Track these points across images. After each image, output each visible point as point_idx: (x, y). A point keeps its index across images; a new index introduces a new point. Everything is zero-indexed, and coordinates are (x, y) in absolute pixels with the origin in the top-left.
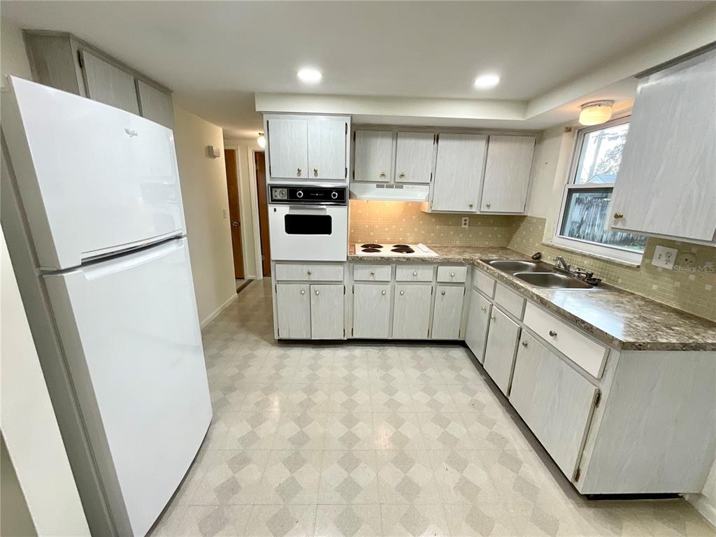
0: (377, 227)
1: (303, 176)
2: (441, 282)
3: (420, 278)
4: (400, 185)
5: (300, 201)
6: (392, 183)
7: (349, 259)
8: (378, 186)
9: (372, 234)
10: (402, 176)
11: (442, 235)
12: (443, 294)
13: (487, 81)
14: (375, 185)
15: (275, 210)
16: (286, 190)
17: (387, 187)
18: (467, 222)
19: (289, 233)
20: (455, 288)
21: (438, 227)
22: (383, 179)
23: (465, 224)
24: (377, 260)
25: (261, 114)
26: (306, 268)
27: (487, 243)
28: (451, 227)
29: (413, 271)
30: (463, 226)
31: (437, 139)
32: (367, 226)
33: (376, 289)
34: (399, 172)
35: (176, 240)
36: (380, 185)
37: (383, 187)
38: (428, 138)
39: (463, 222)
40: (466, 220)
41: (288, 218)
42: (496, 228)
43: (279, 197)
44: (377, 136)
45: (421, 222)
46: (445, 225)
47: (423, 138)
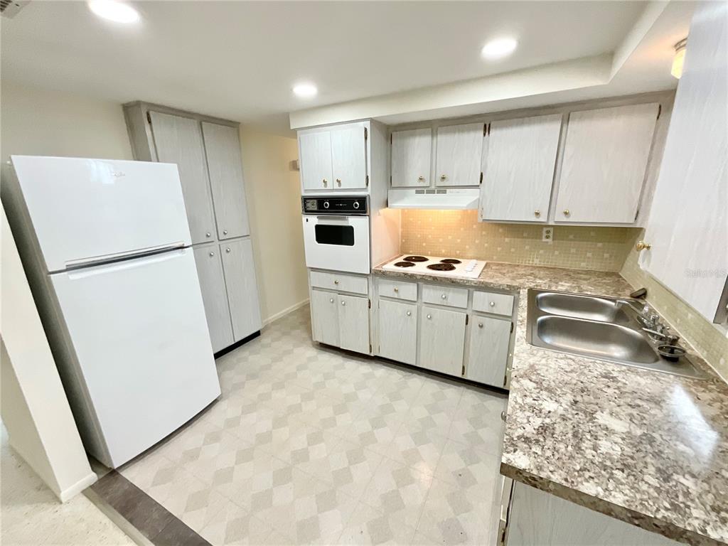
0: (430, 236)
1: (329, 187)
2: (478, 312)
3: (450, 302)
4: (442, 190)
5: (326, 211)
6: (433, 187)
7: (372, 272)
8: (418, 192)
9: (424, 244)
10: (443, 178)
11: (513, 250)
12: (481, 326)
13: (500, 47)
14: (414, 191)
15: (307, 221)
16: (315, 201)
17: (429, 192)
18: (551, 235)
19: (319, 242)
20: (497, 322)
21: (507, 240)
22: (422, 184)
23: (547, 237)
24: (400, 276)
25: (295, 131)
26: (334, 277)
27: (583, 264)
28: (527, 240)
29: (442, 293)
30: (544, 240)
31: (487, 129)
32: (419, 236)
33: (401, 308)
34: (439, 175)
35: (180, 250)
36: (419, 191)
37: (422, 192)
38: (476, 129)
39: (545, 234)
40: (548, 232)
41: (318, 227)
42: (600, 245)
43: (310, 209)
44: (413, 135)
45: (484, 233)
46: (518, 237)
47: (469, 130)
